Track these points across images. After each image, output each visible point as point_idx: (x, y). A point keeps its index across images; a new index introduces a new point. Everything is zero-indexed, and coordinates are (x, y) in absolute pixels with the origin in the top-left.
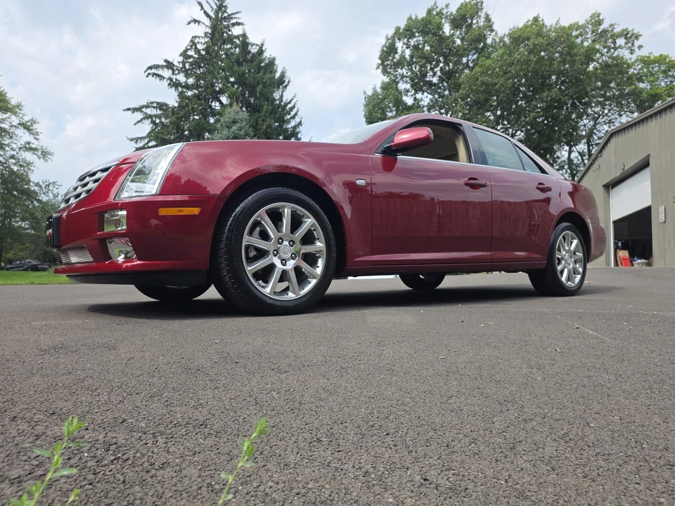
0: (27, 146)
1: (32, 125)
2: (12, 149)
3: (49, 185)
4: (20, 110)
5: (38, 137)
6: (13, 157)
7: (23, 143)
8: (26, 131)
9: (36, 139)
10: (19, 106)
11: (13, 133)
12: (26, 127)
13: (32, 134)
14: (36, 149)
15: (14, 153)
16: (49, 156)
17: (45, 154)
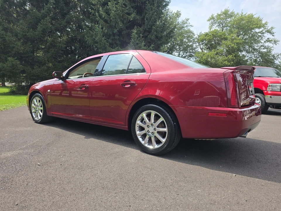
0: (268, 40)
1: (271, 30)
2: (262, 43)
3: (278, 55)
4: (266, 25)
5: (274, 35)
6: (262, 46)
7: (267, 39)
8: (269, 34)
9: (273, 36)
10: (266, 24)
11: (263, 36)
12: (269, 32)
13: (272, 34)
14: (272, 40)
15: (262, 44)
16: (278, 42)
17: (275, 42)
